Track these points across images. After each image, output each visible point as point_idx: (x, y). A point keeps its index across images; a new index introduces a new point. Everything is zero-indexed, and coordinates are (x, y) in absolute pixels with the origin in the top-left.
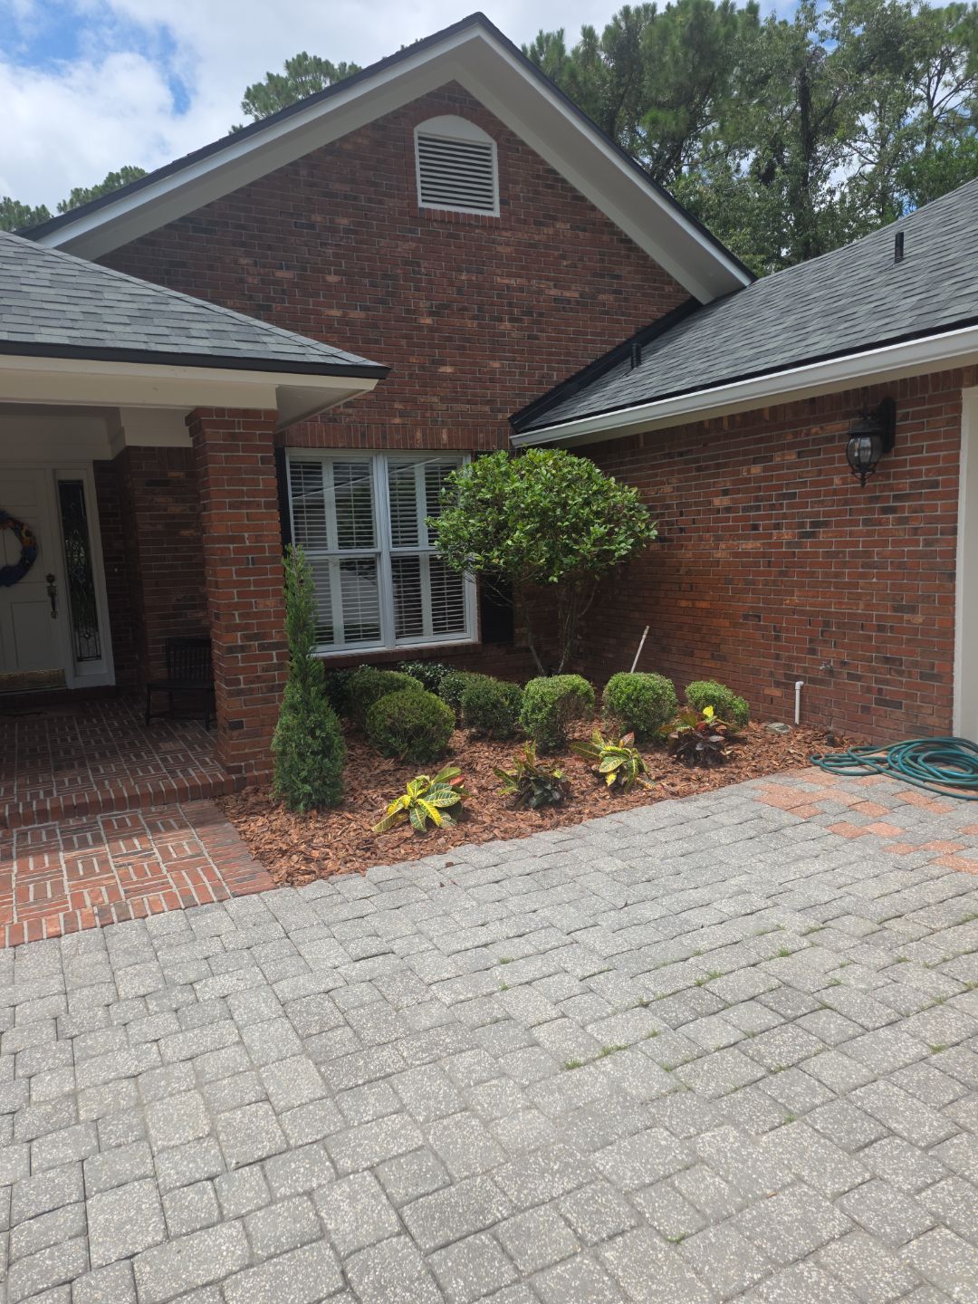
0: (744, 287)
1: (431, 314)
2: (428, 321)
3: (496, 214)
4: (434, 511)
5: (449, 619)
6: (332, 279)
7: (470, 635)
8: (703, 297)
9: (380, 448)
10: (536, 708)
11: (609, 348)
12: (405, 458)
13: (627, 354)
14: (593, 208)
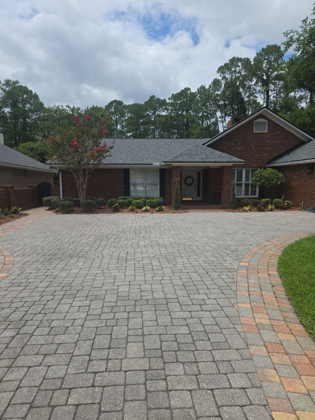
0: (312, 140)
1: (254, 147)
2: (254, 148)
3: (267, 132)
4: (252, 177)
5: (254, 193)
6: (239, 144)
7: (257, 196)
8: (306, 141)
9: (244, 167)
10: (262, 202)
11: (286, 150)
12: (248, 169)
13: (288, 152)
14: (284, 129)
